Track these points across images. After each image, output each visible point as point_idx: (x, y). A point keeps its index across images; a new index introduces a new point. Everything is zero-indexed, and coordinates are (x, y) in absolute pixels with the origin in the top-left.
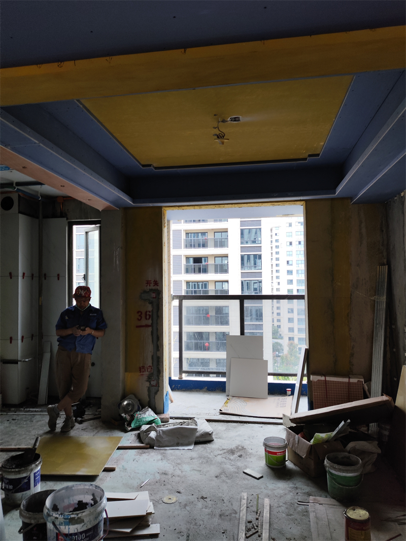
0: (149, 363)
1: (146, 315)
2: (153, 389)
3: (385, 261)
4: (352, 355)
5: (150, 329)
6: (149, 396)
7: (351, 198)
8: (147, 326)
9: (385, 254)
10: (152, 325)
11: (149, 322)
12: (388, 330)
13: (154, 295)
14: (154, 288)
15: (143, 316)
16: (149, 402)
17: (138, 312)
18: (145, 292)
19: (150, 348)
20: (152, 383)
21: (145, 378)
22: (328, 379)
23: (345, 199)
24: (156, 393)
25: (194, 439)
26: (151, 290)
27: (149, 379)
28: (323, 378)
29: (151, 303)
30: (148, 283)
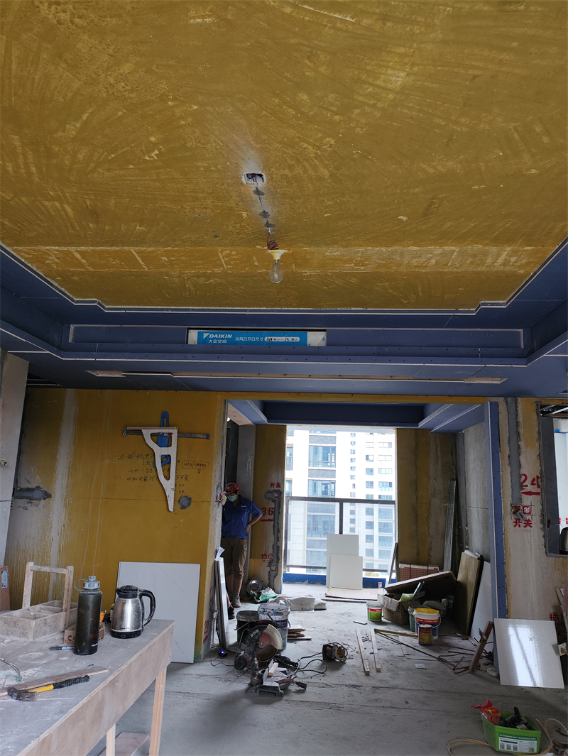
0: (271, 551)
1: (269, 511)
2: (273, 573)
3: (455, 477)
4: (430, 549)
5: (272, 523)
6: (269, 580)
7: (430, 430)
8: (270, 520)
9: (454, 472)
10: (273, 520)
11: (272, 517)
12: (457, 530)
13: (276, 495)
14: (276, 489)
15: (267, 511)
16: (269, 584)
17: (263, 508)
18: (269, 492)
19: (271, 539)
20: (272, 568)
21: (267, 563)
22: (412, 566)
23: (426, 431)
24: (275, 577)
25: (313, 607)
26: (274, 490)
27: (270, 565)
28: (408, 566)
29: (274, 501)
30: (272, 484)
